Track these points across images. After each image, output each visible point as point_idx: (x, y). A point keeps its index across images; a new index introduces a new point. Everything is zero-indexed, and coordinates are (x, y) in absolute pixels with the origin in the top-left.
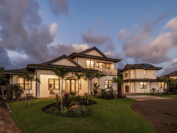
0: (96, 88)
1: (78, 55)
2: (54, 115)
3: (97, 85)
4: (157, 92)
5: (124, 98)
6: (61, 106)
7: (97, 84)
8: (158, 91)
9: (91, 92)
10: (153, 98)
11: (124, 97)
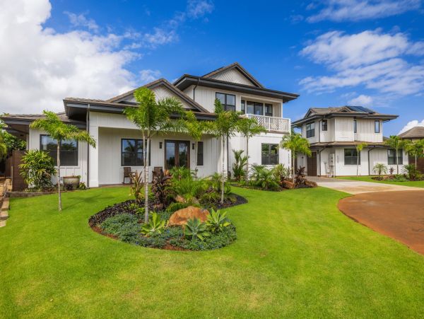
0: (239, 164)
1: (196, 80)
2: (119, 241)
3: (243, 156)
4: (389, 173)
5: (311, 187)
6: (144, 212)
7: (241, 152)
8: (392, 170)
9: (229, 172)
10: (385, 188)
11: (312, 185)
